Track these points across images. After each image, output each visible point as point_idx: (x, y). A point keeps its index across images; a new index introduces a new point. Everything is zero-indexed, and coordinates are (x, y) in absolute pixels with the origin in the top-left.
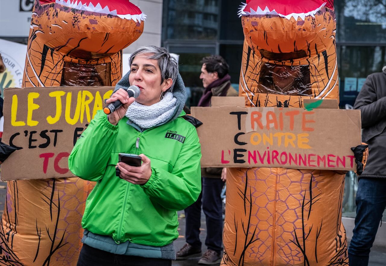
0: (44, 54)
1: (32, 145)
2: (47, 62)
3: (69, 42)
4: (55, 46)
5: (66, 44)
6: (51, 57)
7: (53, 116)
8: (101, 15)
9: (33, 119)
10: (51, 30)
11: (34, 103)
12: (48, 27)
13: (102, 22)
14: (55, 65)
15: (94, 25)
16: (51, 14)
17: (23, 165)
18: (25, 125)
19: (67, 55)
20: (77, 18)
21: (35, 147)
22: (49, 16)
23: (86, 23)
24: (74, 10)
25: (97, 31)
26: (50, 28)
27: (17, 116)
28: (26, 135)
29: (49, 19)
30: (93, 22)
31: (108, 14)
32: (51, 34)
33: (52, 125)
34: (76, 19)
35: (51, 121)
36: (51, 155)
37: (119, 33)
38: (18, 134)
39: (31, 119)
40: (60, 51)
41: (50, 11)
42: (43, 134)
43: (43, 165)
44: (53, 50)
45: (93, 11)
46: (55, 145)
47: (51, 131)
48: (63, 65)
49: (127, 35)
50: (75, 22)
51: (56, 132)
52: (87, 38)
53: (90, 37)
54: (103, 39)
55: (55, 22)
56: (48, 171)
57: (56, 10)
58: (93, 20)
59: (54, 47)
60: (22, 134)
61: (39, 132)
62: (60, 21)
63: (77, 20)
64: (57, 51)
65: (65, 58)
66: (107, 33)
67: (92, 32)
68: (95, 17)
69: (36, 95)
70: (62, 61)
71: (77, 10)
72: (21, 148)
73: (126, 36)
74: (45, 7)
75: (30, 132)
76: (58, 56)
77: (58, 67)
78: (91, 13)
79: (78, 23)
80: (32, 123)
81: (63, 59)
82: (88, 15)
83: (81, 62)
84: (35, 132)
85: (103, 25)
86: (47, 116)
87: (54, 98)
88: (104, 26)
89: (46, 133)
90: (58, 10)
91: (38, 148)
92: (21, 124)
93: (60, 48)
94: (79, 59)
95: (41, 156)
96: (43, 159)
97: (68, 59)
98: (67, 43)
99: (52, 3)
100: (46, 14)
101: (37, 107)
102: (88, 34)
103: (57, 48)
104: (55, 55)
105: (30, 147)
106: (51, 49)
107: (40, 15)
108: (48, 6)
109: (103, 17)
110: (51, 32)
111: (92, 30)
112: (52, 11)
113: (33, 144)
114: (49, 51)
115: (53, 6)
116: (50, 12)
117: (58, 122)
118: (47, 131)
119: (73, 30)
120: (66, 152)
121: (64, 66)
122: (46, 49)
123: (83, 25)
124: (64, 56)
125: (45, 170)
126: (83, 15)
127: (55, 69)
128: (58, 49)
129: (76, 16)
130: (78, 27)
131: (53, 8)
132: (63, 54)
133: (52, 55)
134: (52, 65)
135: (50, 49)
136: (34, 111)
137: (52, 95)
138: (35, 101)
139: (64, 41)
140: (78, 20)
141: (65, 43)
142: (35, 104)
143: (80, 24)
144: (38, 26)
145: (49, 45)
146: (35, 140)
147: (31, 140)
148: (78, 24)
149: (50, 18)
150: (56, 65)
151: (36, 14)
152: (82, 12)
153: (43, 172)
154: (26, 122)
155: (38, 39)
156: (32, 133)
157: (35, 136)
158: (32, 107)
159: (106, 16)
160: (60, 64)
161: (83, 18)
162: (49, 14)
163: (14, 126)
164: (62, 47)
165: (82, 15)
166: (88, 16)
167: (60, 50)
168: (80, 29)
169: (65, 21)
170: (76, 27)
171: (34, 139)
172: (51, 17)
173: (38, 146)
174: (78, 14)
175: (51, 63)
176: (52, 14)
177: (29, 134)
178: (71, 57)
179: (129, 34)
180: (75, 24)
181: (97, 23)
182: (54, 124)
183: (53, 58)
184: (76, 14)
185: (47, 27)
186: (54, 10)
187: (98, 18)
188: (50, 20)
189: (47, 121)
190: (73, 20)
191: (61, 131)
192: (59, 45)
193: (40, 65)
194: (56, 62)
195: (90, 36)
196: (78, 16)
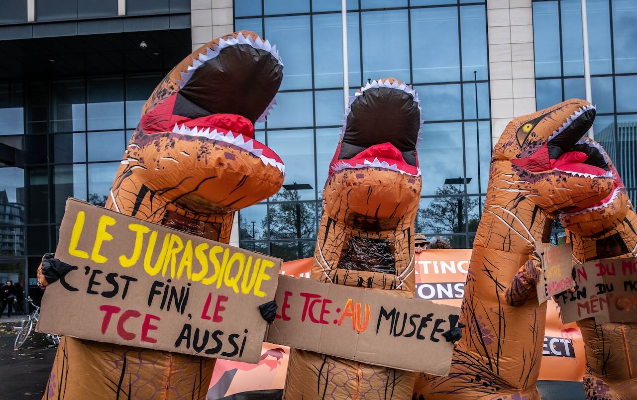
0: (141, 196)
1: (92, 290)
2: (142, 208)
3: (184, 183)
4: (158, 187)
5: (178, 186)
6: (150, 202)
7: (129, 257)
8: (241, 149)
9: (101, 253)
10: (158, 165)
11: (106, 231)
12: (155, 160)
13: (242, 159)
14: (153, 213)
15: (230, 160)
16: (162, 145)
17: (75, 315)
18: (88, 259)
19: (172, 203)
20: (206, 148)
21: (96, 293)
22: (160, 147)
23: (220, 156)
24: (202, 139)
25: (232, 169)
26: (158, 162)
27: (79, 242)
28: (87, 273)
29: (158, 150)
30: (228, 156)
31: (250, 151)
32: (158, 170)
33: (124, 268)
34: (204, 149)
35: (126, 262)
36: (116, 310)
37: (258, 179)
38: (76, 268)
39: (98, 252)
40: (164, 196)
41: (162, 141)
42: (111, 278)
43: (102, 320)
44: (153, 193)
45: (232, 143)
46: (124, 297)
47: (122, 277)
48: (164, 214)
49: (267, 186)
50: (202, 154)
51: (129, 279)
52: (216, 177)
53: (220, 177)
54: (237, 183)
55: (169, 154)
56: (107, 331)
57: (171, 140)
58: (230, 154)
59: (157, 189)
60: (82, 270)
61: (105, 274)
62: (176, 152)
63: (206, 151)
64: (160, 195)
65: (168, 206)
66: (245, 175)
67: (225, 170)
68: (233, 150)
69: (112, 222)
70: (163, 209)
71: (208, 139)
72: (77, 290)
73: (265, 186)
74: (153, 136)
75: (94, 270)
76: (158, 203)
77: (157, 216)
78: (228, 145)
79: (208, 155)
80: (98, 259)
81: (165, 206)
82: (223, 146)
83: (188, 214)
84: (100, 272)
85: (242, 163)
86: (121, 255)
87: (135, 233)
88: (243, 165)
89: (115, 278)
90: (176, 140)
91: (99, 296)
92: (83, 255)
93: (166, 192)
94: (186, 210)
95: (103, 308)
96: (104, 313)
97: (172, 207)
98: (180, 183)
99: (166, 132)
100: (155, 144)
101: (109, 237)
102: (218, 171)
103: (161, 190)
104: (156, 200)
105: (90, 291)
106: (151, 191)
107: (144, 146)
108: (159, 136)
109: (243, 152)
110: (158, 167)
111: (226, 167)
112: (164, 141)
113: (94, 288)
114: (149, 194)
115: (168, 135)
116: (161, 143)
117: (134, 267)
118: (116, 275)
119: (196, 165)
120: (136, 310)
121: (165, 216)
122: (144, 190)
123: (214, 158)
124: (168, 203)
125: (104, 329)
126: (216, 146)
127: (152, 217)
128: (161, 192)
129: (205, 146)
130: (206, 161)
131: (167, 138)
132: (168, 200)
133: (151, 200)
134: (149, 212)
135: (149, 191)
136: (105, 243)
137: (133, 227)
138: (109, 229)
139: (175, 180)
140: (208, 152)
141: (177, 183)
142: (107, 233)
143: (210, 157)
144: (137, 161)
145: (150, 185)
146: (98, 284)
147: (92, 282)
148: (206, 156)
149: (161, 150)
150: (155, 213)
151: (135, 145)
152: (215, 142)
153: (100, 332)
154: (90, 255)
155: (133, 177)
156: (96, 272)
157: (99, 278)
158: (102, 236)
159: (248, 153)
160: (160, 212)
161: (216, 150)
162: (160, 145)
163: (72, 256)
164: (170, 189)
165: (214, 145)
166: (223, 148)
167: (164, 194)
168: (208, 164)
169: (185, 153)
170: (203, 160)
171: (97, 281)
172: (162, 148)
173: (100, 292)
174: (208, 144)
175: (148, 209)
176: (165, 144)
177: (91, 273)
178: (176, 206)
179: (270, 185)
180: (201, 156)
181: (234, 159)
182: (127, 268)
183: (153, 203)
184: (205, 143)
185: (153, 160)
186: (169, 140)
187: (236, 152)
188: (160, 152)
189: (119, 261)
190: (199, 150)
191: (135, 280)
192: (166, 187)
193: (132, 210)
194: (155, 210)
195: (221, 175)
196: (208, 146)
